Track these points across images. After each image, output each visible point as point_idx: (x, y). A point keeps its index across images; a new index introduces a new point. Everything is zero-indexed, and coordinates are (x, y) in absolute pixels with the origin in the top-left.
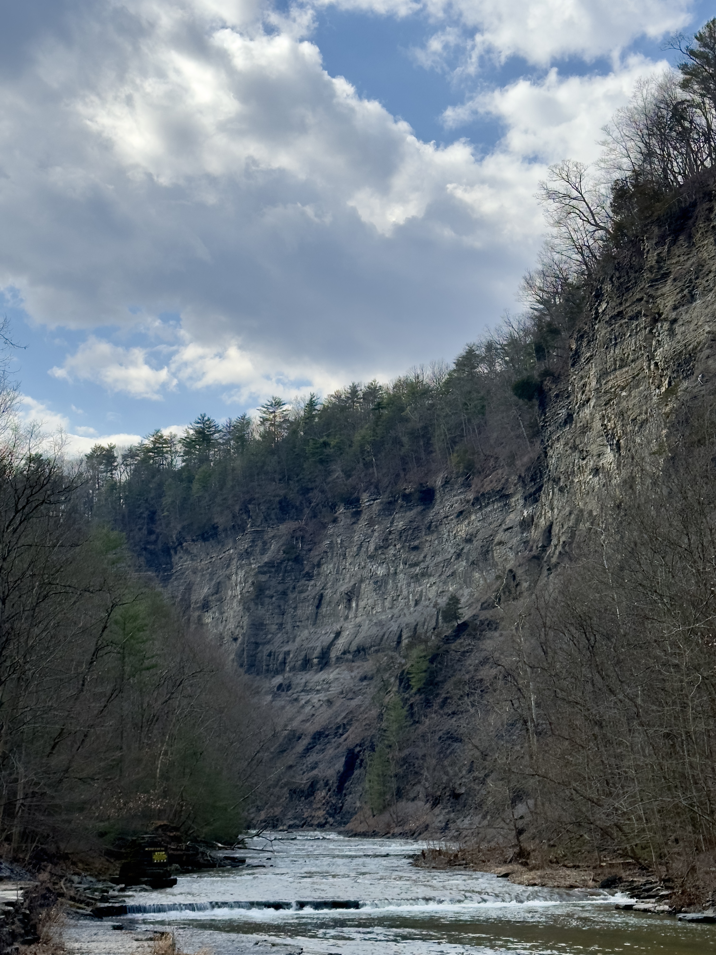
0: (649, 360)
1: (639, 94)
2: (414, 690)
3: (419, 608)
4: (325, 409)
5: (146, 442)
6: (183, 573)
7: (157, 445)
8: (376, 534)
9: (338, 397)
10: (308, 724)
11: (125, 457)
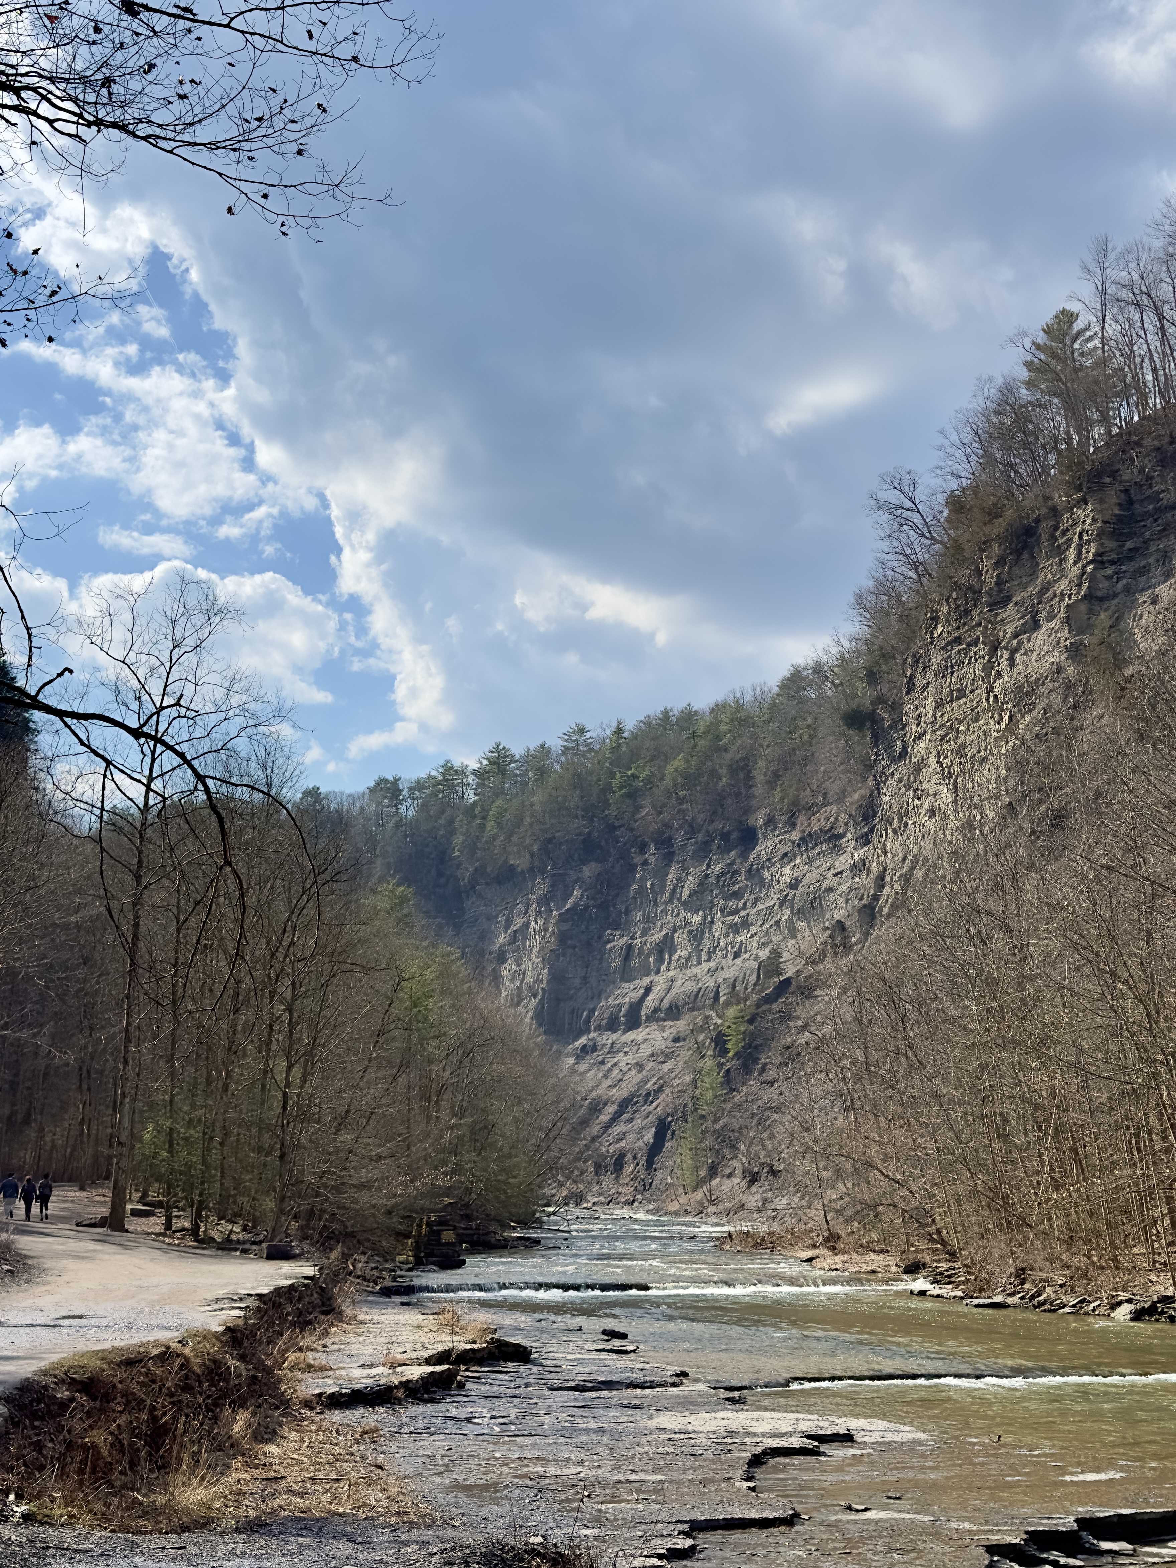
0: (988, 693)
1: (979, 393)
2: (731, 1054)
3: (738, 961)
4: (635, 736)
5: (434, 773)
6: (476, 920)
7: (447, 777)
8: (690, 878)
9: (648, 722)
10: (615, 1091)
11: (410, 789)
